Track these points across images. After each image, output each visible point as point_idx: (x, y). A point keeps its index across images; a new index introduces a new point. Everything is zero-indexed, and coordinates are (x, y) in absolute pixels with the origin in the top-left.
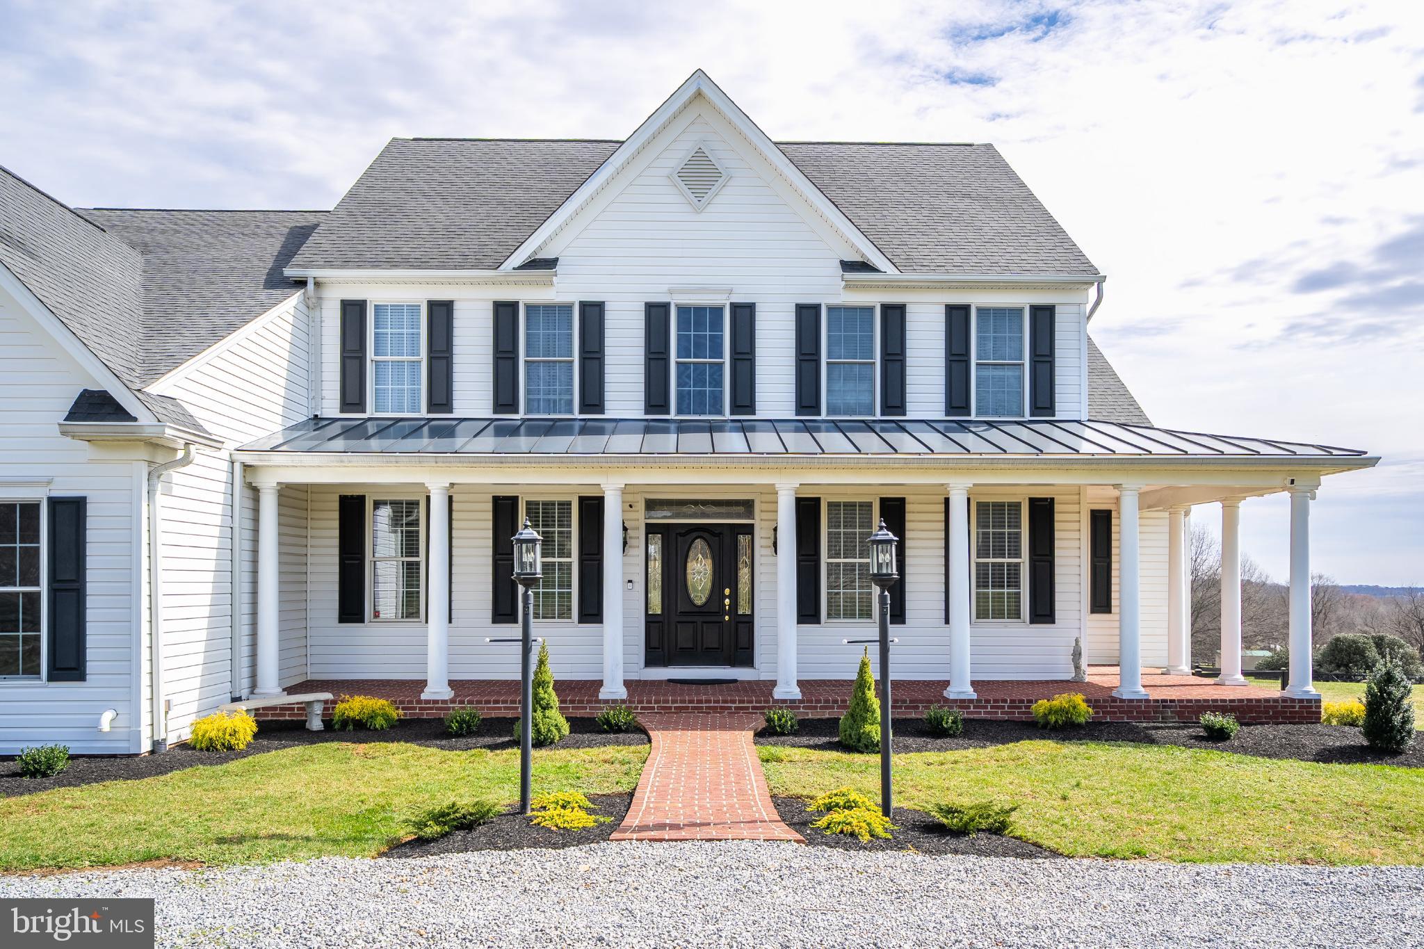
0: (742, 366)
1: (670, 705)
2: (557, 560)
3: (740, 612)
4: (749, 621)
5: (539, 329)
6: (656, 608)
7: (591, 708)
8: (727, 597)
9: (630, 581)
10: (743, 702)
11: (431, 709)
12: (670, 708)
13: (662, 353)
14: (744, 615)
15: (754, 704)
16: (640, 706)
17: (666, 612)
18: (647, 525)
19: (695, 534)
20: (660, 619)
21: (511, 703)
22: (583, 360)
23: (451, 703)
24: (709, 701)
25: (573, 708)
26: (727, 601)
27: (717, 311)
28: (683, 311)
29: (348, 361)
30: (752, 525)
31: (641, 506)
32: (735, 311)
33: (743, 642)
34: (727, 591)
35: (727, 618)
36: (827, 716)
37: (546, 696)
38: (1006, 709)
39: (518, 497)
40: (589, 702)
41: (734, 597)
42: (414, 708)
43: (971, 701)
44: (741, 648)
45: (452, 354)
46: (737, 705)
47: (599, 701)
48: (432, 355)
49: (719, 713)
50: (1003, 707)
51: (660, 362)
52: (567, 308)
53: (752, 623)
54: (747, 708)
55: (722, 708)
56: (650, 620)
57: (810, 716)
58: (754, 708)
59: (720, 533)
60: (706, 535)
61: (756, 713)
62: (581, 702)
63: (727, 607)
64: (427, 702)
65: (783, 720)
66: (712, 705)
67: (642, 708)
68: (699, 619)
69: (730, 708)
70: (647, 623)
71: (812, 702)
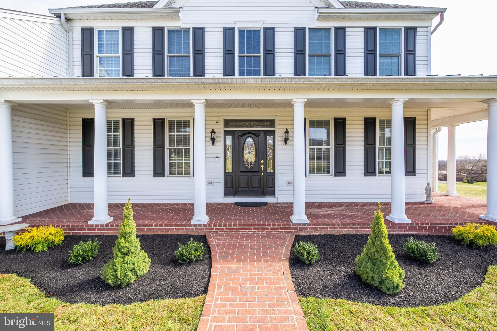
0: (269, 57)
1: (232, 227)
2: (183, 147)
3: (269, 171)
4: (273, 175)
5: (174, 41)
6: (229, 169)
7: (186, 229)
8: (262, 164)
9: (217, 157)
10: (275, 225)
11: (95, 230)
12: (232, 229)
13: (231, 51)
14: (270, 173)
15: (281, 227)
16: (215, 227)
17: (234, 171)
18: (225, 131)
19: (247, 135)
20: (232, 175)
21: (140, 226)
22: (195, 54)
23: (106, 226)
24: (255, 225)
25: (176, 229)
26: (262, 166)
27: (257, 31)
28: (241, 32)
29: (85, 56)
30: (274, 131)
31: (222, 123)
32: (266, 31)
33: (270, 185)
34: (262, 162)
35: (262, 174)
36: (324, 233)
37: (127, 244)
38: (428, 229)
39: (165, 118)
40: (185, 225)
41: (266, 164)
42: (85, 229)
43: (407, 224)
44: (269, 188)
45: (133, 53)
46: (271, 227)
47: (191, 225)
48: (124, 53)
49: (261, 231)
50: (426, 227)
51: (230, 55)
52: (187, 31)
53: (274, 176)
54: (277, 229)
55: (262, 229)
56: (227, 175)
57: (314, 233)
58: (281, 229)
59: (259, 135)
60: (252, 136)
61: (283, 232)
62: (181, 225)
63: (262, 169)
64: (92, 226)
65: (311, 255)
66: (257, 227)
67: (216, 229)
68: (249, 174)
69: (267, 229)
70: (226, 176)
71: (315, 225)
